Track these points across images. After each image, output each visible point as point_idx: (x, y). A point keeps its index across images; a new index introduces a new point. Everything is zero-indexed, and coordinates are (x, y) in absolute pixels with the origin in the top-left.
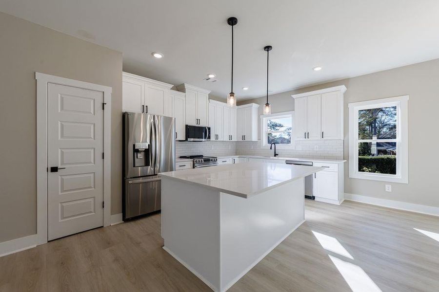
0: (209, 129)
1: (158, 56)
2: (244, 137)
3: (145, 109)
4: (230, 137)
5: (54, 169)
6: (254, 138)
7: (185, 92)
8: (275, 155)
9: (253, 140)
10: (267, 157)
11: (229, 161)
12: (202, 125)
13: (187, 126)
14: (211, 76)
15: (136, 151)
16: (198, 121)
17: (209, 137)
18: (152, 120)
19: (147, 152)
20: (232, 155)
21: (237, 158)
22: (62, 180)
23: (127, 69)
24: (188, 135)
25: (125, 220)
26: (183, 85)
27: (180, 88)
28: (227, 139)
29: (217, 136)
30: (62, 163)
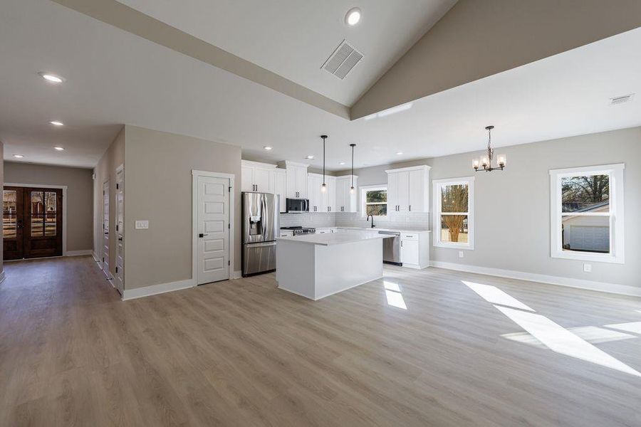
0: (308, 201)
1: (268, 148)
2: (342, 209)
3: (255, 188)
4: (329, 209)
5: (201, 236)
6: (353, 209)
7: (285, 168)
8: (373, 226)
9: (352, 211)
10: (364, 228)
11: (327, 231)
12: (301, 197)
13: (287, 199)
14: (310, 157)
15: (252, 223)
16: (297, 194)
17: (308, 210)
18: (262, 198)
19: (259, 224)
20: (331, 227)
21: (335, 230)
22: (205, 243)
23: (244, 158)
24: (288, 208)
25: (244, 276)
26: (284, 162)
27: (281, 165)
28: (326, 210)
29: (315, 208)
30: (205, 232)
